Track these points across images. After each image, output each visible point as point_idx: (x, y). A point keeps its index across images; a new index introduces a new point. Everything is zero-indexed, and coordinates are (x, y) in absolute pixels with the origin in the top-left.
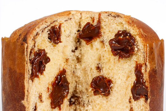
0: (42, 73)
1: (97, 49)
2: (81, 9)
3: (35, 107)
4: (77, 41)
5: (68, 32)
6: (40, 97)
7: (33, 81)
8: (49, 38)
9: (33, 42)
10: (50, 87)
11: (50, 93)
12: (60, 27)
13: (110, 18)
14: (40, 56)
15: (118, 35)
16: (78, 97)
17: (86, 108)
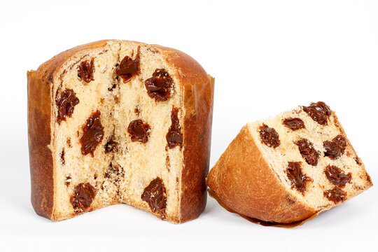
0: (70, 116)
1: (136, 89)
2: (120, 38)
3: (63, 152)
4: (115, 77)
5: (103, 68)
6: (69, 141)
7: (59, 124)
8: (79, 76)
9: (60, 81)
10: (81, 131)
11: (80, 137)
12: (92, 63)
13: (149, 52)
14: (67, 97)
15: (156, 74)
16: (116, 143)
17: (124, 156)
